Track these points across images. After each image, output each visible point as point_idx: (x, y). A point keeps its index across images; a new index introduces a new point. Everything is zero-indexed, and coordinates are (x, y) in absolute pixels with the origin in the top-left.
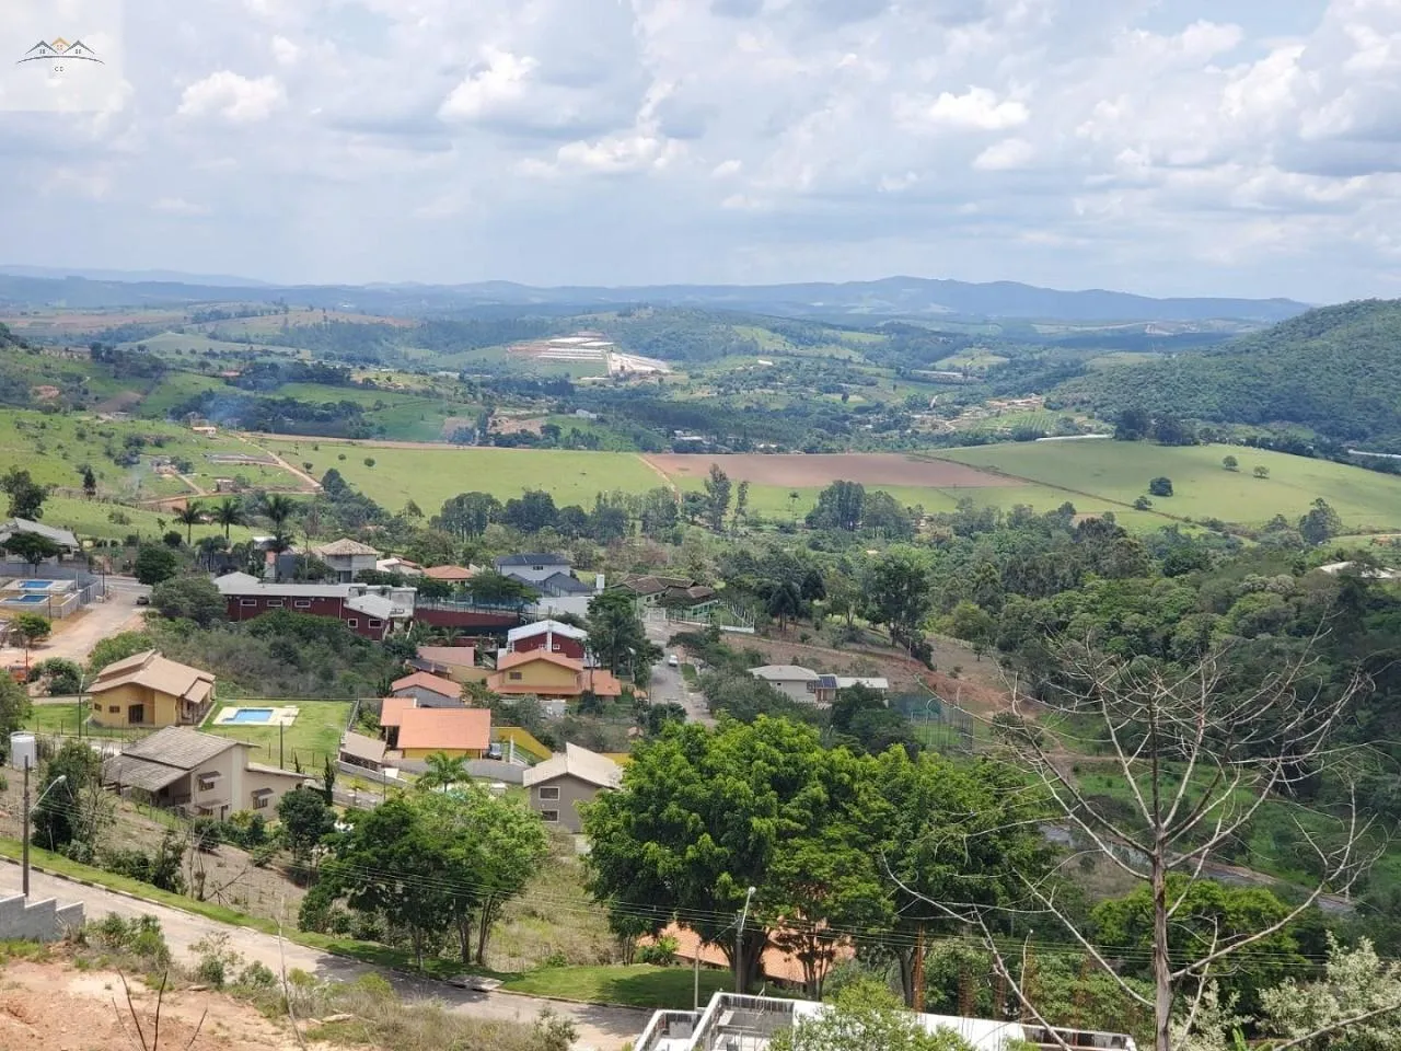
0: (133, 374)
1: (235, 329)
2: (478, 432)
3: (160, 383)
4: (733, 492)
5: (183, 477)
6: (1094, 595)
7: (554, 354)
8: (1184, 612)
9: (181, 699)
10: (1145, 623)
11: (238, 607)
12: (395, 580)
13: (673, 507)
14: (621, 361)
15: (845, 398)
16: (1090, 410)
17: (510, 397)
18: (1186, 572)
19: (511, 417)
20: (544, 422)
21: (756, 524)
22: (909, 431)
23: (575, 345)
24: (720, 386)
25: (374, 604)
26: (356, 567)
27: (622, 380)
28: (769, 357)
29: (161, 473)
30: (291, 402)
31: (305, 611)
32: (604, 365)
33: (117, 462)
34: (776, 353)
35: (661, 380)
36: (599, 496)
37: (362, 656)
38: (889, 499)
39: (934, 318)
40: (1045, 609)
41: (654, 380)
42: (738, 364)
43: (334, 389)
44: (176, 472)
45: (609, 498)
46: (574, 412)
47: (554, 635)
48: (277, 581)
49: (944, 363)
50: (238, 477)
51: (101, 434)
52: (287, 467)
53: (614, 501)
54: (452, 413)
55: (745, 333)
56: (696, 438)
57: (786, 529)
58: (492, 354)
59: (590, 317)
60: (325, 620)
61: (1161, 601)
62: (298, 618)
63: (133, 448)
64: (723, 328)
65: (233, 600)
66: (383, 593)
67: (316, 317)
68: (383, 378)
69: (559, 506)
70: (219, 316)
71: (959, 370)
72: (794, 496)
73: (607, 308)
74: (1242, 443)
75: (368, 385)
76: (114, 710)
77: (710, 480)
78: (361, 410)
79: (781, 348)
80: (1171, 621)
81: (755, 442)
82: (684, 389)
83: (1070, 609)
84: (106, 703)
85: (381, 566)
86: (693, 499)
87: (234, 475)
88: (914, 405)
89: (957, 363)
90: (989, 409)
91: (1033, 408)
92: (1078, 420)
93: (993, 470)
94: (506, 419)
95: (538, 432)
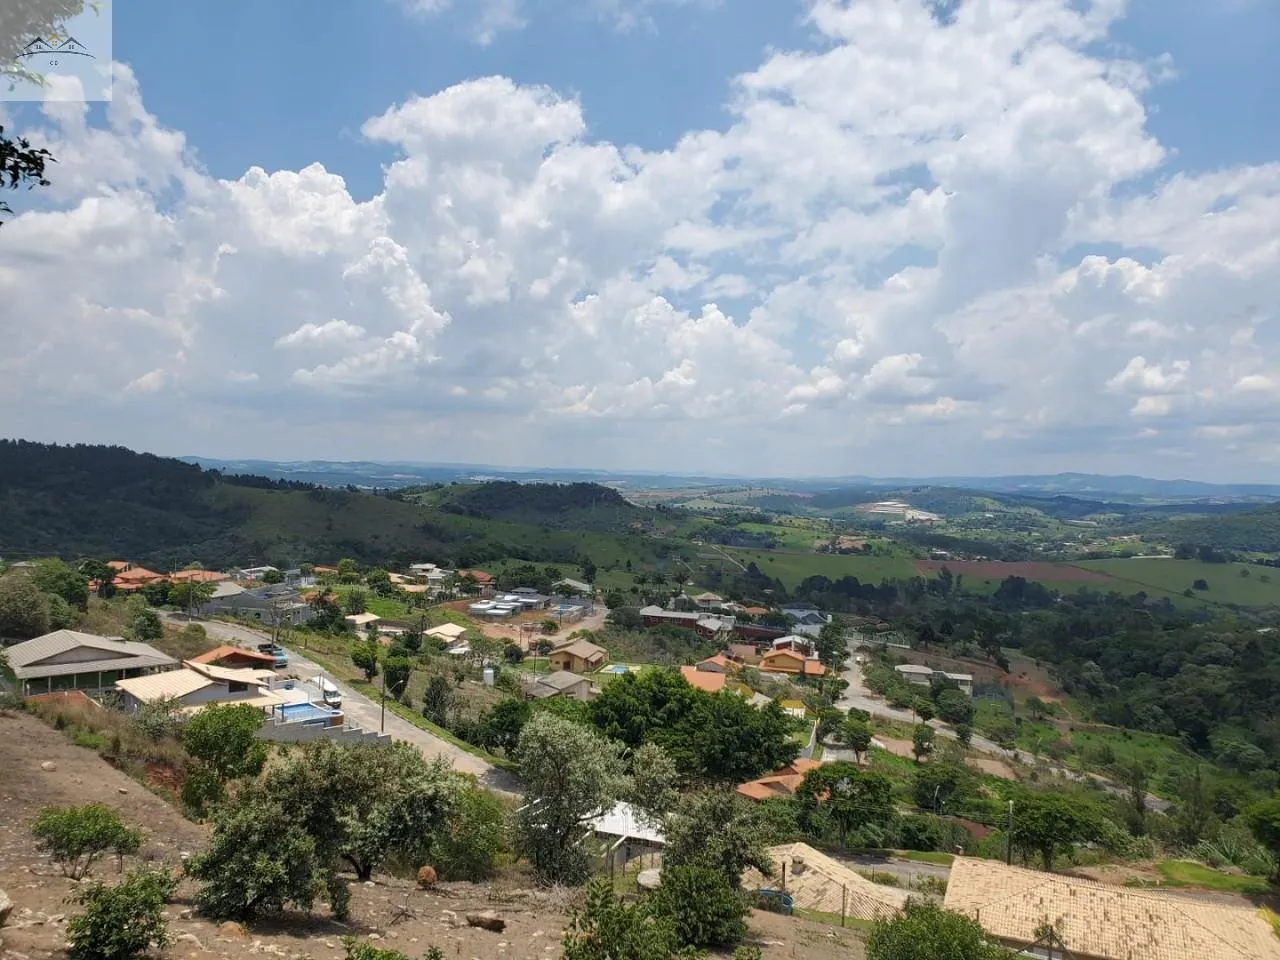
0: (674, 518)
1: (727, 497)
2: (830, 547)
3: (686, 522)
4: (954, 580)
5: (685, 564)
6: (1119, 640)
7: (878, 510)
8: (1168, 650)
9: (586, 660)
10: (1145, 655)
11: (649, 621)
12: (727, 613)
13: (921, 586)
14: (911, 514)
15: (1030, 534)
16: (1166, 543)
17: (850, 530)
18: (1172, 629)
19: (849, 540)
20: (864, 542)
21: (966, 596)
22: (1062, 551)
23: (889, 506)
24: (962, 527)
25: (712, 624)
26: (712, 605)
27: (912, 523)
28: (991, 513)
30: (742, 532)
31: (679, 625)
32: (904, 515)
33: (657, 556)
34: (995, 511)
35: (932, 524)
36: (884, 579)
37: (699, 647)
38: (1039, 585)
39: (1088, 493)
41: (928, 524)
42: (974, 516)
43: (764, 526)
44: (682, 562)
45: (889, 580)
46: (880, 538)
47: (796, 642)
48: (674, 610)
49: (1088, 517)
52: (733, 561)
54: (819, 538)
55: (979, 501)
56: (943, 553)
57: (982, 599)
58: (848, 510)
59: (898, 492)
60: (685, 629)
61: (1156, 644)
62: (673, 627)
63: (666, 551)
64: (967, 498)
65: (646, 618)
66: (719, 618)
67: (765, 492)
68: (788, 520)
71: (1095, 521)
72: (988, 583)
73: (907, 488)
75: (780, 524)
76: (557, 663)
77: (941, 573)
78: (775, 535)
79: (997, 508)
80: (1160, 655)
81: (974, 556)
82: (943, 528)
83: (1105, 645)
84: (555, 659)
85: (724, 606)
86: (934, 582)
87: (708, 564)
88: (1068, 538)
89: (1096, 516)
90: (1107, 541)
91: (1133, 541)
92: (1159, 548)
93: (1102, 573)
94: (846, 542)
95: (861, 548)
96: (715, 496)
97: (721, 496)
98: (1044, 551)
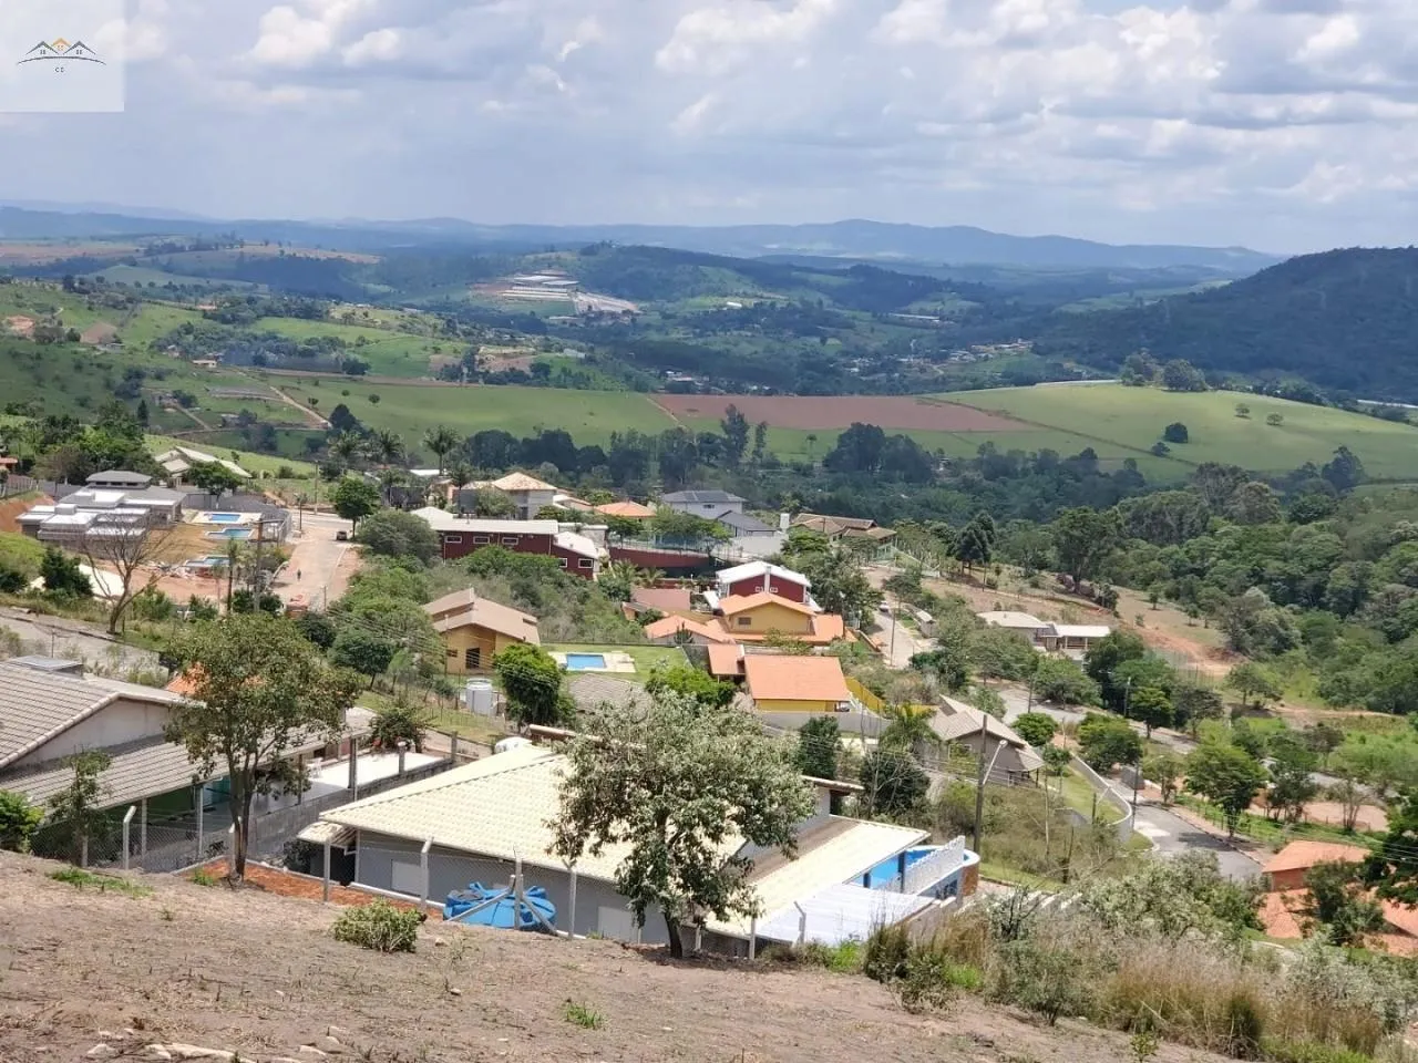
0: (107, 305)
2: (465, 370)
3: (135, 316)
4: (751, 433)
5: (186, 411)
6: (1226, 542)
7: (520, 292)
10: (1290, 570)
13: (690, 448)
14: (584, 300)
15: (823, 341)
16: (1078, 355)
17: (491, 334)
19: (498, 355)
20: (531, 359)
21: (773, 467)
22: (897, 375)
23: (539, 283)
24: (696, 327)
26: (534, 503)
27: (594, 319)
28: (739, 299)
29: (164, 407)
30: (273, 336)
32: (571, 304)
33: (117, 395)
34: (745, 295)
35: (633, 320)
36: (613, 436)
38: (909, 441)
40: (1176, 556)
41: (627, 320)
42: (707, 305)
43: (313, 324)
44: (178, 406)
45: (624, 437)
46: (561, 350)
47: (772, 577)
49: (915, 306)
50: (245, 412)
51: (99, 366)
52: (292, 402)
53: (629, 442)
54: (437, 351)
55: (713, 275)
56: (688, 379)
57: (803, 472)
59: (553, 255)
61: (1304, 548)
63: (134, 381)
64: (689, 268)
67: (273, 251)
68: (359, 313)
69: (578, 445)
70: (172, 248)
71: (933, 314)
72: (812, 438)
73: (565, 247)
74: (1248, 390)
75: (347, 320)
77: (726, 418)
78: (343, 344)
79: (748, 290)
80: (1319, 569)
81: (748, 383)
82: (659, 329)
85: (556, 502)
86: (708, 439)
87: (240, 410)
88: (897, 349)
89: (929, 306)
90: (975, 353)
91: (1021, 354)
92: (1068, 365)
93: (1004, 414)
94: (493, 356)
95: (527, 371)
96: (164, 259)
97: (177, 256)
98: (862, 373)
